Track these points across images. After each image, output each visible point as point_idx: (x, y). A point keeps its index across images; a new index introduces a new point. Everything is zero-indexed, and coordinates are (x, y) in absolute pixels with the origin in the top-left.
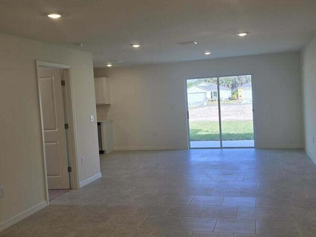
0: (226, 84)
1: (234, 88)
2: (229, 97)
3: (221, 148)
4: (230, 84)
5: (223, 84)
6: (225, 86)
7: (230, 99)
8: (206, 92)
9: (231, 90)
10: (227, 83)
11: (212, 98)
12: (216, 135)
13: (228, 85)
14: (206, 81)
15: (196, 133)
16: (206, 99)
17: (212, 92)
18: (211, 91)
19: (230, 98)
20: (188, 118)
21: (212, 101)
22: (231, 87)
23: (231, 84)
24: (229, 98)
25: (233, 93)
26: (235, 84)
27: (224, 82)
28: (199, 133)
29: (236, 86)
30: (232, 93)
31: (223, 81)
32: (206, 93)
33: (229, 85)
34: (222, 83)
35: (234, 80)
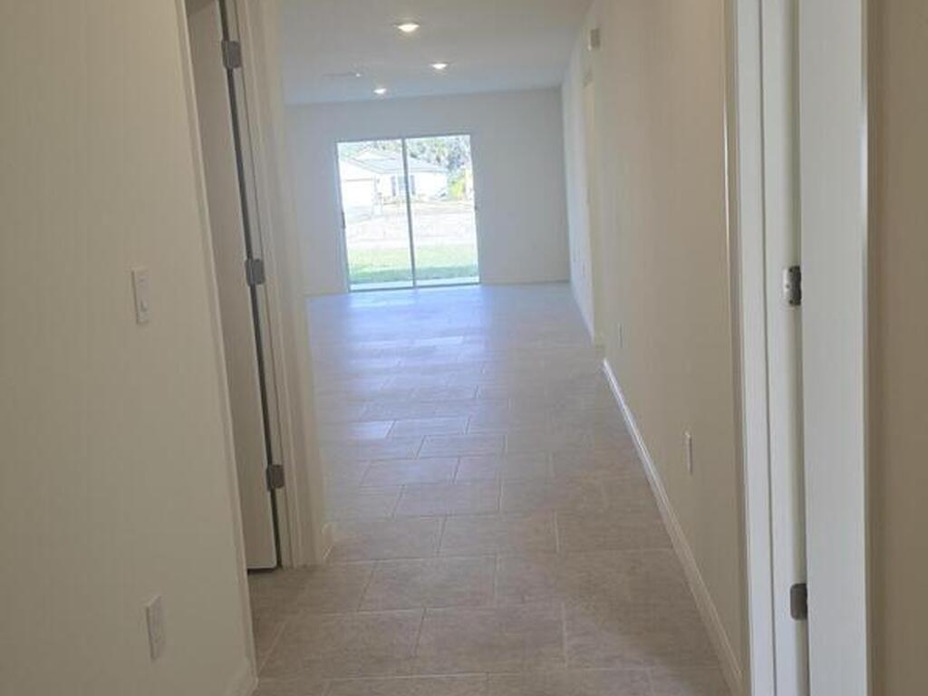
0: (434, 156)
1: (455, 166)
2: (442, 193)
3: (415, 287)
4: (444, 155)
5: (425, 155)
6: (429, 161)
7: (444, 198)
8: (378, 176)
9: (447, 173)
10: (434, 152)
11: (394, 194)
12: (404, 271)
13: (438, 159)
14: (376, 146)
15: (361, 269)
16: (381, 198)
17: (393, 178)
18: (393, 175)
19: (444, 195)
20: (344, 227)
21: (394, 203)
22: (447, 163)
23: (447, 155)
24: (439, 195)
25: (451, 180)
26: (459, 157)
27: (428, 148)
28: (366, 270)
29: (461, 161)
30: (448, 182)
31: (425, 145)
32: (378, 181)
33: (442, 158)
34: (423, 152)
35: (456, 143)
